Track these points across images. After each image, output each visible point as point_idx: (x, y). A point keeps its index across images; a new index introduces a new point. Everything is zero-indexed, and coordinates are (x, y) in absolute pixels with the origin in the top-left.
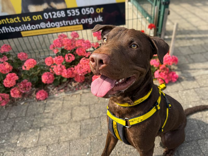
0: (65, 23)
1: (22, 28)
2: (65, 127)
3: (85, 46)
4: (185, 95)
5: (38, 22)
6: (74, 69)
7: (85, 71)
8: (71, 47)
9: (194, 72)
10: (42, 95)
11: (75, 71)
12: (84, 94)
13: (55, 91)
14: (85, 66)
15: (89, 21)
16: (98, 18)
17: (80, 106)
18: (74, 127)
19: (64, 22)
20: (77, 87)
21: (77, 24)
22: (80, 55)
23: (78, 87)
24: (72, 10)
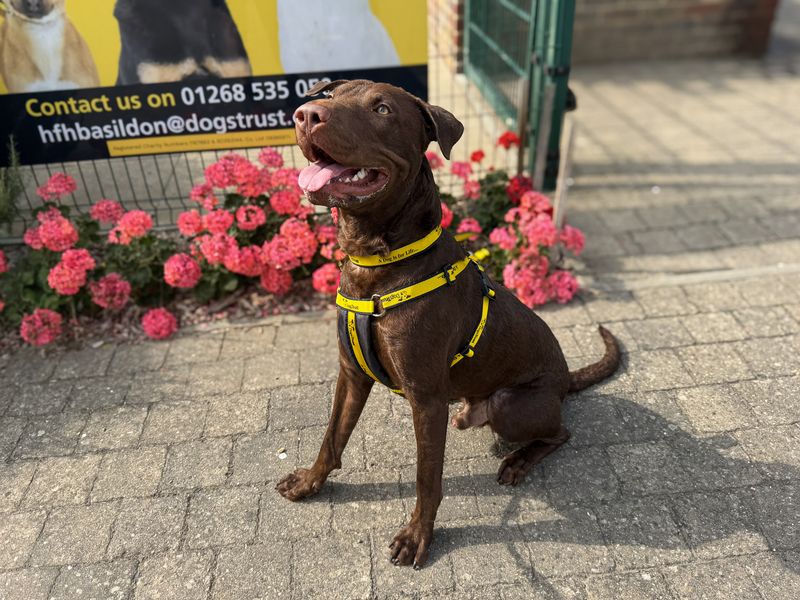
0: (244, 121)
1: (112, 129)
4: (592, 337)
5: (163, 113)
6: (262, 253)
7: (293, 255)
8: (257, 186)
9: (635, 280)
10: (161, 321)
11: (262, 257)
12: (286, 327)
13: (199, 316)
19: (240, 117)
20: (266, 307)
21: (279, 127)
22: (283, 211)
23: (270, 308)
24: (266, 84)
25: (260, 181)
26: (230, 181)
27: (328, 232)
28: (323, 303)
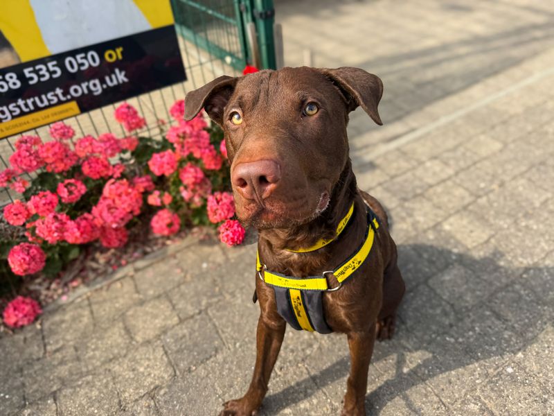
0: (26, 105)
2: (125, 366)
3: (106, 150)
6: (94, 218)
7: (124, 212)
8: (65, 161)
10: (23, 309)
11: (96, 222)
12: (140, 274)
13: (55, 290)
14: (120, 200)
15: (92, 88)
16: (113, 77)
17: (142, 303)
18: (147, 356)
19: (21, 102)
20: (113, 261)
21: (60, 103)
22: (98, 176)
23: (116, 261)
24: (38, 67)
25: (67, 156)
26: (38, 162)
27: (142, 182)
28: (160, 241)
